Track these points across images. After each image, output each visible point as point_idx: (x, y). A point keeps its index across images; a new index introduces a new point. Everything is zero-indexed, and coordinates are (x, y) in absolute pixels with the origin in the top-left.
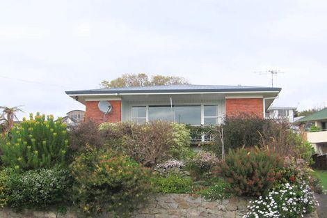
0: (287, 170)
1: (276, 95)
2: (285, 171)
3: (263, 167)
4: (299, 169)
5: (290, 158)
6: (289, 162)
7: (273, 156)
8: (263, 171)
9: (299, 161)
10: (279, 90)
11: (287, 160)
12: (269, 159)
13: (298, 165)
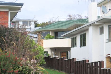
0: (23, 68)
1: (19, 9)
2: (21, 69)
3: (4, 66)
4: (32, 67)
5: (26, 59)
6: (25, 62)
7: (13, 57)
8: (4, 69)
9: (33, 61)
10: (22, 5)
11: (23, 61)
12: (9, 60)
13: (31, 65)
